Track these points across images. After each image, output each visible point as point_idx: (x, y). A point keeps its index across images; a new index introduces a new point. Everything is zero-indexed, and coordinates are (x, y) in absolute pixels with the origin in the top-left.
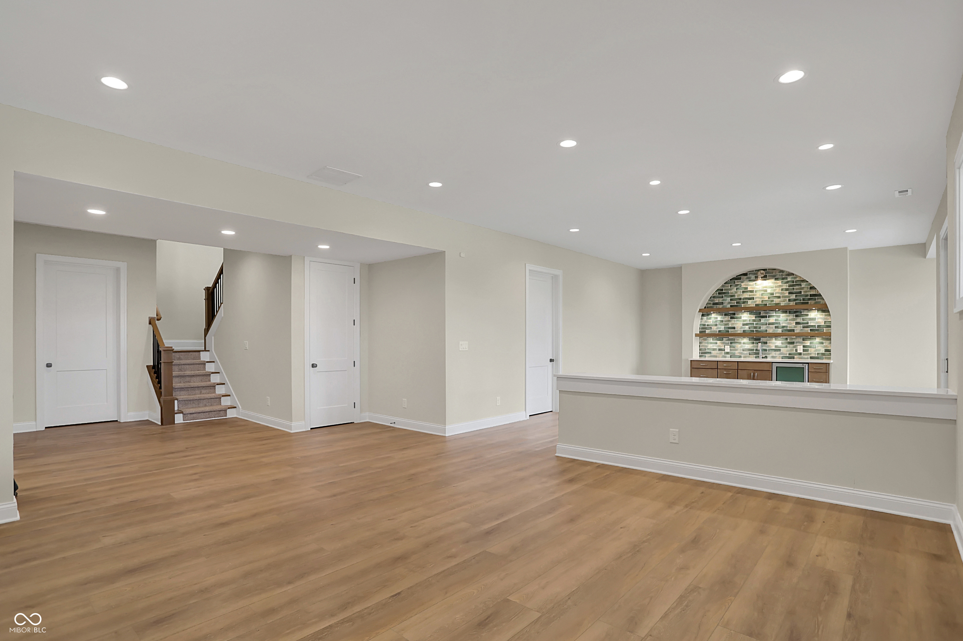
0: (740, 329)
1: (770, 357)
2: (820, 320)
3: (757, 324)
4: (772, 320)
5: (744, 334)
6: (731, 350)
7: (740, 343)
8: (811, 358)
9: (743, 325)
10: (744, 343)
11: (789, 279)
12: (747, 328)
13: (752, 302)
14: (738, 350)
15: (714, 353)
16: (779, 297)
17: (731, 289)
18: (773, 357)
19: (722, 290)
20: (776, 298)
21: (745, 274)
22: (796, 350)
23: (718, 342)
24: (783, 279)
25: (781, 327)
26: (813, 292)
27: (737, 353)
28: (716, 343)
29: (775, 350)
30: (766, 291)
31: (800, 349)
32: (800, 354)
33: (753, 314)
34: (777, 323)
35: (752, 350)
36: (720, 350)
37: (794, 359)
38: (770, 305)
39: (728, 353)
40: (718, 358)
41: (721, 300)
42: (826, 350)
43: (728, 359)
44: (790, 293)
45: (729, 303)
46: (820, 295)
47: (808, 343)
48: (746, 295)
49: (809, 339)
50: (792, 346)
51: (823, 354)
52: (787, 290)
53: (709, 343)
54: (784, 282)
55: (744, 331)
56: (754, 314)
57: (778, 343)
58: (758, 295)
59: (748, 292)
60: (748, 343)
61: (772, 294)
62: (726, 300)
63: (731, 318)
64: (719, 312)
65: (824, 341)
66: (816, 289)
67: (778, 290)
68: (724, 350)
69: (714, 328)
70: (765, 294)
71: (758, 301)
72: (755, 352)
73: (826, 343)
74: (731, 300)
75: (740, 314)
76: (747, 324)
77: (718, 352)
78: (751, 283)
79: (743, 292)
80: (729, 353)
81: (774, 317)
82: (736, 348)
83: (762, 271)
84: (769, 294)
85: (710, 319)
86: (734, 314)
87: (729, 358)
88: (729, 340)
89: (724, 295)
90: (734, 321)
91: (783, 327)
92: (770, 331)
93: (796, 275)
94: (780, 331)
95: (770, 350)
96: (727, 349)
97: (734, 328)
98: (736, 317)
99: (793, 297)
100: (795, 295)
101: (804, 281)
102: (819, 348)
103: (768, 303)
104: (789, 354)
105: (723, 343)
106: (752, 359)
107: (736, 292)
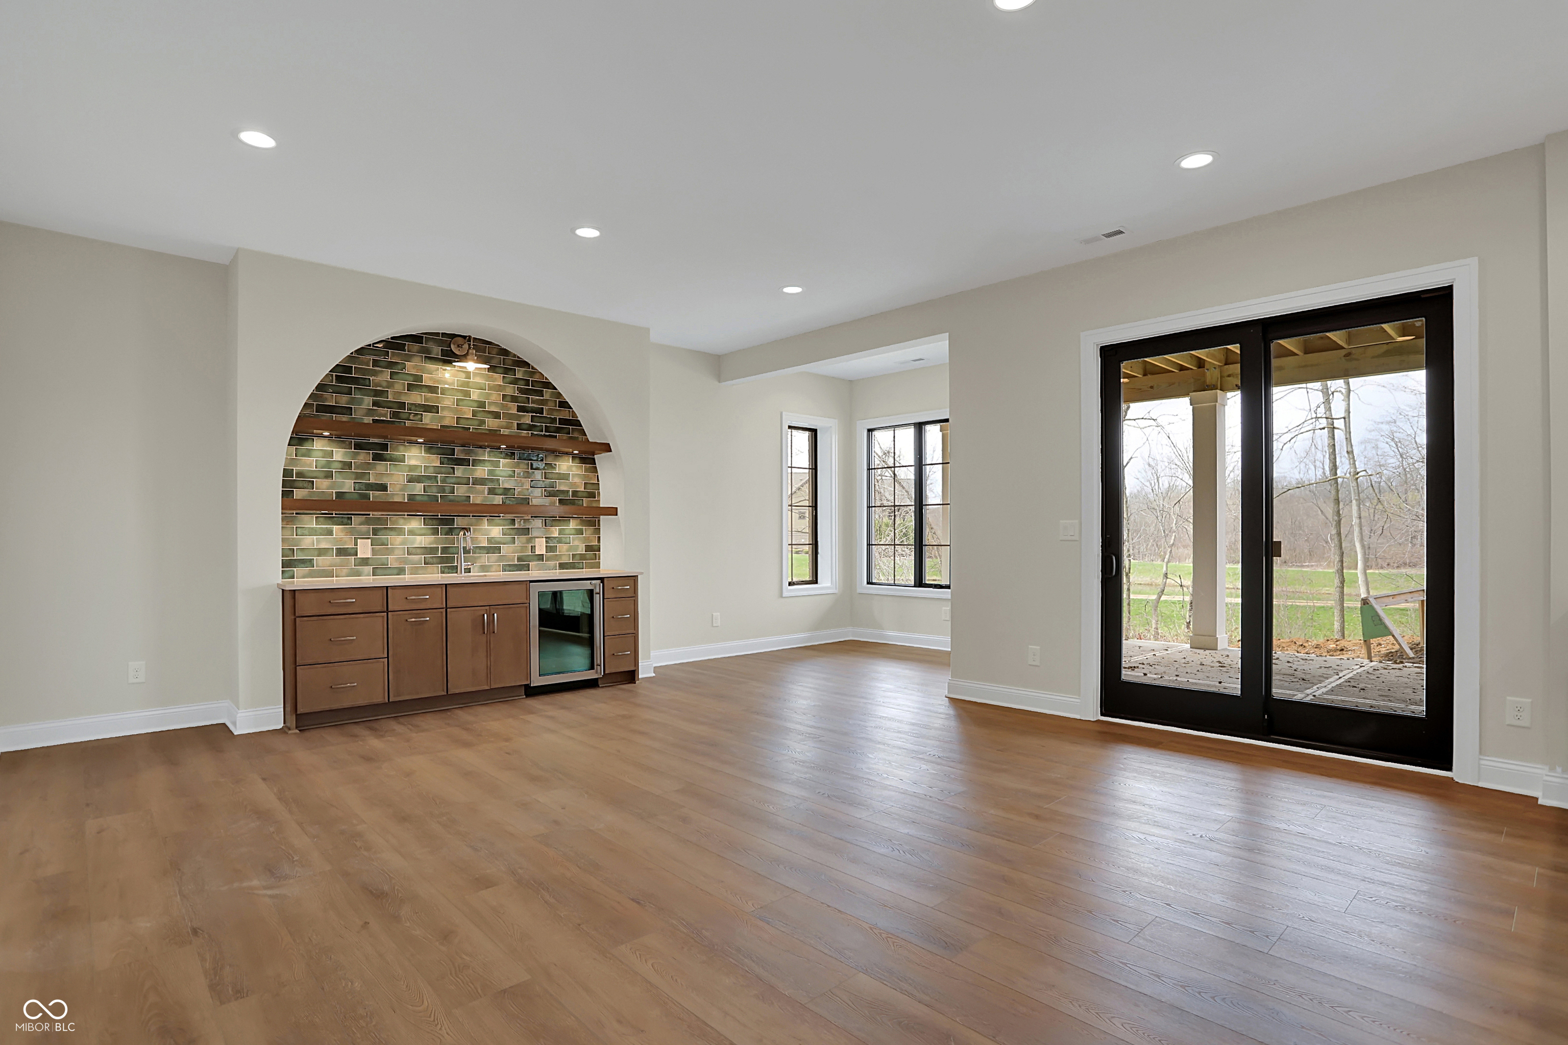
0: (401, 490)
1: (476, 569)
2: (577, 480)
3: (443, 481)
4: (481, 471)
5: (410, 507)
6: (374, 552)
7: (400, 532)
8: (562, 566)
9: (409, 481)
10: (412, 532)
11: (520, 373)
12: (418, 489)
13: (432, 419)
14: (396, 552)
15: (321, 562)
16: (496, 415)
17: (375, 373)
18: (484, 568)
19: (348, 369)
20: (489, 416)
21: (416, 338)
22: (533, 548)
23: (335, 528)
24: (506, 371)
25: (500, 491)
26: (565, 414)
27: (392, 560)
28: (330, 533)
29: (489, 550)
30: (467, 394)
31: (541, 549)
32: (540, 557)
33: (434, 451)
34: (492, 480)
35: (433, 550)
36: (341, 552)
37: (529, 570)
38: (474, 431)
39: (365, 562)
40: (335, 578)
41: (343, 400)
42: (589, 548)
43: (367, 579)
44: (520, 409)
45: (369, 412)
46: (578, 423)
47: (555, 532)
48: (417, 398)
49: (557, 523)
50: (524, 538)
51: (582, 557)
52: (514, 399)
53: (306, 532)
54: (508, 380)
55: (411, 497)
56: (441, 451)
57: (495, 531)
58: (448, 401)
59: (424, 389)
60: (423, 532)
61: (482, 404)
62: (360, 402)
63: (377, 458)
64: (340, 436)
65: (584, 528)
66: (572, 409)
67: (496, 397)
68: (353, 551)
69: (323, 486)
70: (465, 402)
71: (448, 418)
72: (440, 555)
73: (588, 531)
74: (375, 404)
75: (401, 448)
76: (418, 479)
77: (333, 559)
78: (432, 366)
79: (410, 387)
80: (370, 561)
81: (487, 464)
82: (389, 546)
83: (460, 340)
84: (476, 405)
85: (308, 454)
86: (385, 447)
87: (369, 575)
88: (368, 522)
89: (353, 386)
90: (384, 468)
91: (506, 491)
92: (476, 499)
93: (533, 368)
94: (498, 500)
95: (478, 551)
96: (365, 549)
97: (384, 488)
98: (388, 457)
99: (527, 419)
100: (530, 414)
101: (548, 385)
102: (576, 543)
103: (471, 427)
104: (519, 559)
105: (351, 532)
106: (434, 576)
107: (390, 385)
